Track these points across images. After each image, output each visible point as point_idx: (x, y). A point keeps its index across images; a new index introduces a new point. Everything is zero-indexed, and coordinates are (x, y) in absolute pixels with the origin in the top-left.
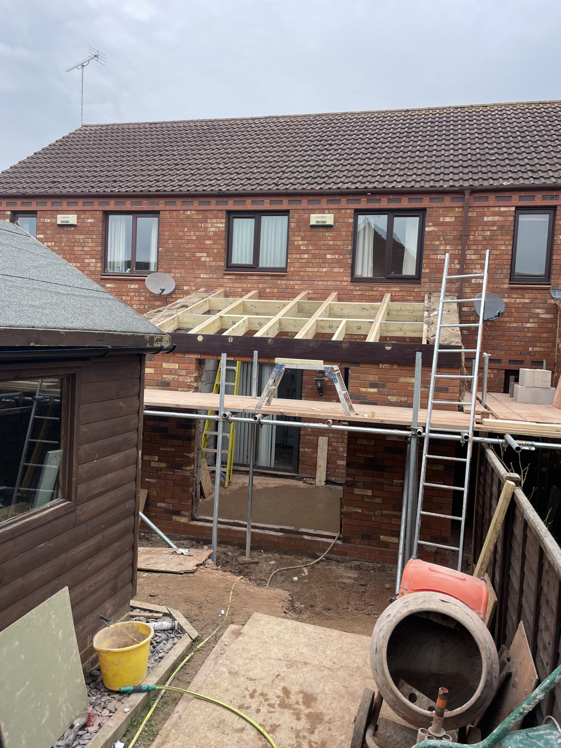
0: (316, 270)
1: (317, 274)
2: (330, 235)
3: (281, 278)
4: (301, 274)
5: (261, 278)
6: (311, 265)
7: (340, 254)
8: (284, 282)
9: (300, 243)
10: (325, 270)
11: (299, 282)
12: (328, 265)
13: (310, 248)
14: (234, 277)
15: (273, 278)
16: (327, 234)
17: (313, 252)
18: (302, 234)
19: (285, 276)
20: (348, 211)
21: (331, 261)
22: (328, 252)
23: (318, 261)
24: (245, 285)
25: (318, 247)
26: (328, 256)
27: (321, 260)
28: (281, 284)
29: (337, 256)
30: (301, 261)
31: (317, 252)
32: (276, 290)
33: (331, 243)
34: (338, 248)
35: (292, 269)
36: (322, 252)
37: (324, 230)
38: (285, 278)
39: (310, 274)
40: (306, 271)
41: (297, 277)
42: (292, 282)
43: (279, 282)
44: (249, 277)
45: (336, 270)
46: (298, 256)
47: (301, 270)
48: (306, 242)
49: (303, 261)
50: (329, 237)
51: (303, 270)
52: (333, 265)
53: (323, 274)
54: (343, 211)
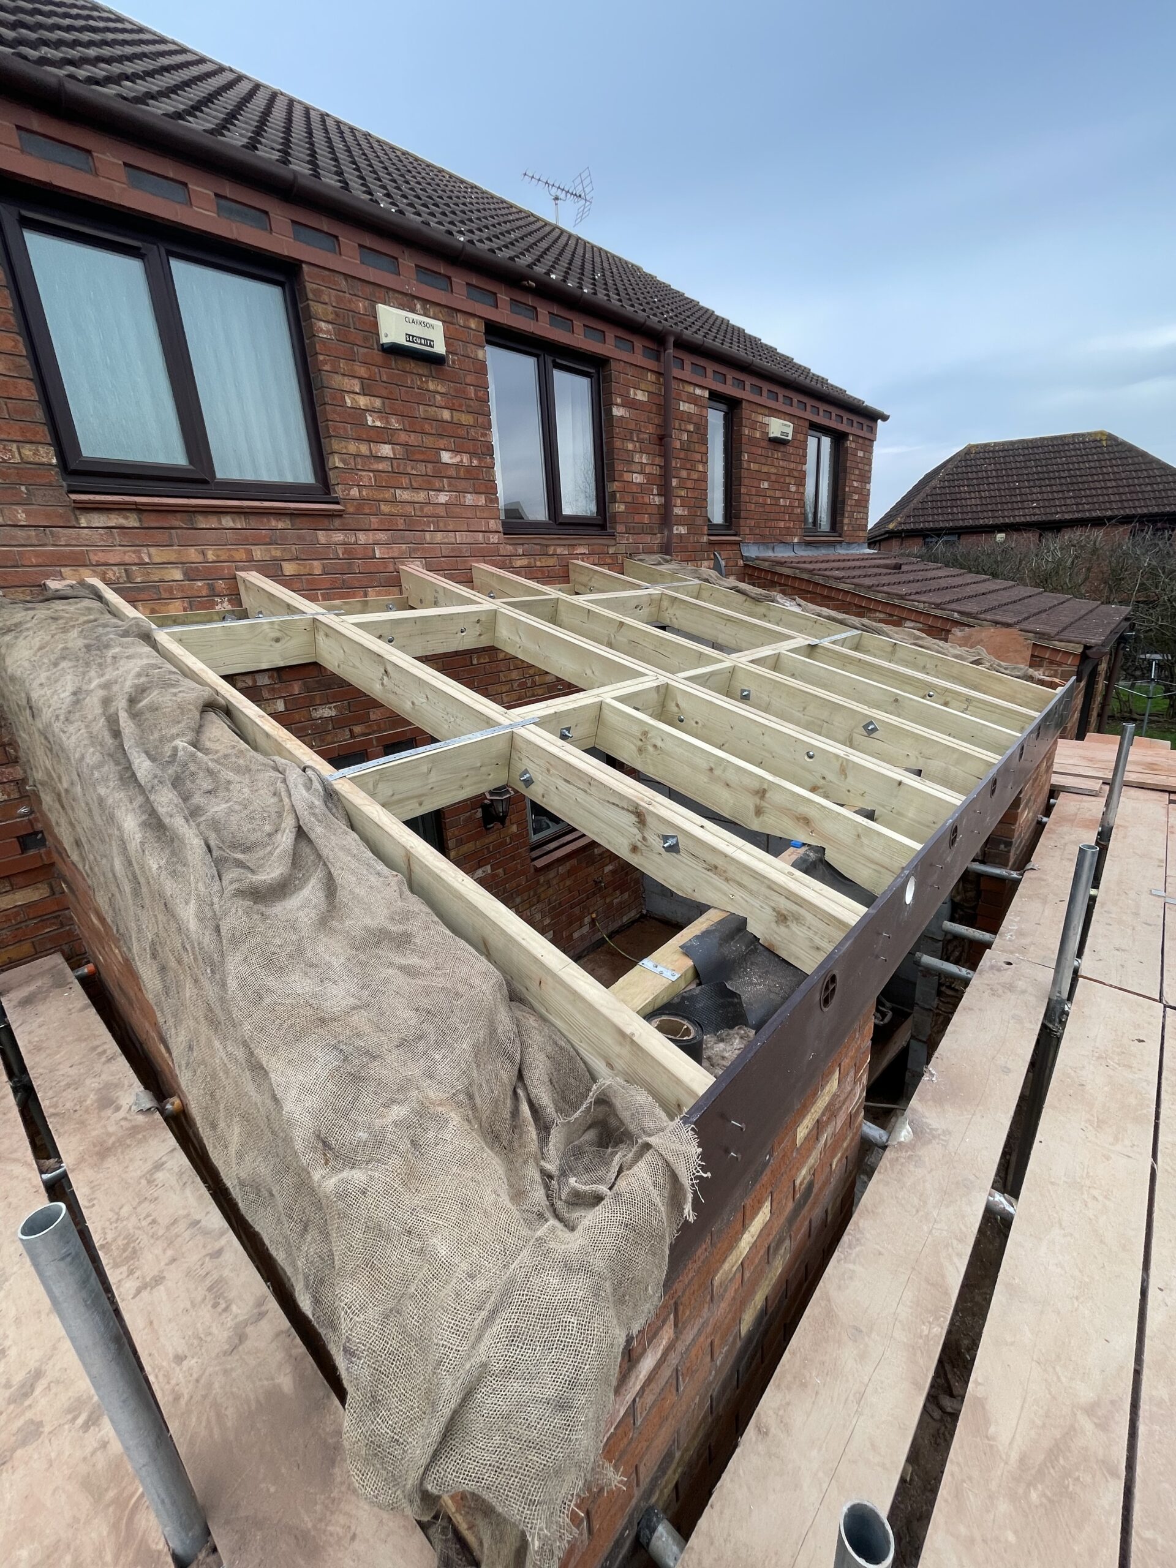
0: (421, 496)
1: (428, 510)
2: (440, 388)
3: (326, 523)
4: (385, 508)
5: (254, 522)
6: (405, 481)
7: (472, 454)
8: (339, 537)
9: (363, 401)
10: (443, 498)
11: (382, 536)
12: (450, 485)
13: (395, 423)
14: (132, 521)
15: (298, 522)
16: (431, 386)
17: (403, 437)
18: (362, 371)
19: (339, 514)
20: (473, 324)
21: (452, 472)
22: (442, 443)
23: (421, 468)
24: (193, 554)
25: (413, 425)
26: (446, 457)
27: (430, 466)
28: (328, 545)
29: (465, 459)
30: (375, 466)
31: (413, 439)
32: (317, 567)
33: (446, 415)
34: (462, 432)
35: (354, 492)
36: (429, 441)
37: (422, 369)
38: (337, 522)
39: (410, 509)
40: (394, 501)
41: (373, 519)
42: (362, 537)
43: (322, 536)
44: (202, 522)
45: (469, 499)
46: (364, 449)
47: (380, 497)
48: (378, 403)
49: (381, 466)
50: (438, 397)
51: (387, 495)
52: (463, 485)
53: (441, 511)
54: (461, 320)
